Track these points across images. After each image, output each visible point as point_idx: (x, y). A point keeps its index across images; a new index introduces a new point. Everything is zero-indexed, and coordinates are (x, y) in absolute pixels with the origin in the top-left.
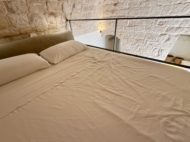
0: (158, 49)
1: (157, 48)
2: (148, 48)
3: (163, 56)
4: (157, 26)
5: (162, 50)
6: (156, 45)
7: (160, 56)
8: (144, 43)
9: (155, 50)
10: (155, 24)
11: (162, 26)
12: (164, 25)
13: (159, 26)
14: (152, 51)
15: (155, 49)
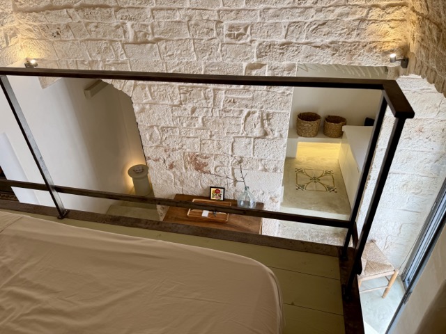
0: (257, 114)
1: (253, 110)
2: (228, 114)
3: (277, 134)
4: (226, 40)
5: (268, 115)
6: (248, 103)
7: (270, 137)
8: (212, 100)
9: (249, 119)
10: (218, 34)
11: (241, 42)
12: (244, 37)
13: (233, 41)
14: (242, 121)
15: (249, 114)
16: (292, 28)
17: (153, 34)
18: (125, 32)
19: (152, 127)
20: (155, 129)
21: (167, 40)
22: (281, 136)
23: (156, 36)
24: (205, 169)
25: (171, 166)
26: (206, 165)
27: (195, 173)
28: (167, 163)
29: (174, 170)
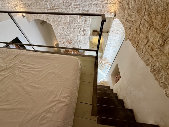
0: (82, 29)
2: (76, 29)
3: (87, 34)
4: (73, 9)
5: (85, 30)
6: (80, 26)
7: (85, 35)
8: (71, 26)
10: (71, 7)
11: (77, 9)
12: (78, 8)
13: (75, 9)
14: (79, 31)
15: (80, 29)
16: (89, 5)
17: (55, 7)
18: (47, 6)
19: (58, 33)
20: (59, 33)
21: (58, 9)
22: (88, 35)
23: (56, 7)
24: (71, 43)
25: (64, 43)
26: (71, 42)
27: (69, 44)
28: (63, 42)
29: (64, 44)
